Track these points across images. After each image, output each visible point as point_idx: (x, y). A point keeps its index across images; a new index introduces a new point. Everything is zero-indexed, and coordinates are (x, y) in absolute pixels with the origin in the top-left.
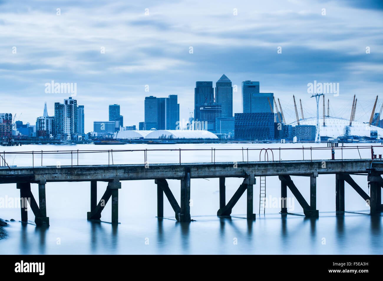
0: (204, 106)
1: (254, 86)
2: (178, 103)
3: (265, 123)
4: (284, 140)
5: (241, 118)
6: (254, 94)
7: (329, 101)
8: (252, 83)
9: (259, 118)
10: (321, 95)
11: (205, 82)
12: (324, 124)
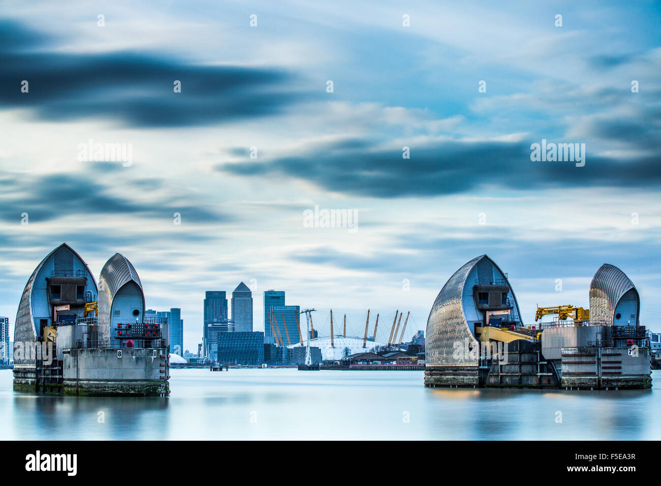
0: (213, 323)
1: (278, 298)
2: (181, 319)
3: (253, 344)
4: (266, 365)
5: (225, 339)
6: (275, 307)
7: (345, 316)
8: (275, 293)
9: (246, 338)
10: (312, 311)
11: (216, 292)
12: (332, 344)
